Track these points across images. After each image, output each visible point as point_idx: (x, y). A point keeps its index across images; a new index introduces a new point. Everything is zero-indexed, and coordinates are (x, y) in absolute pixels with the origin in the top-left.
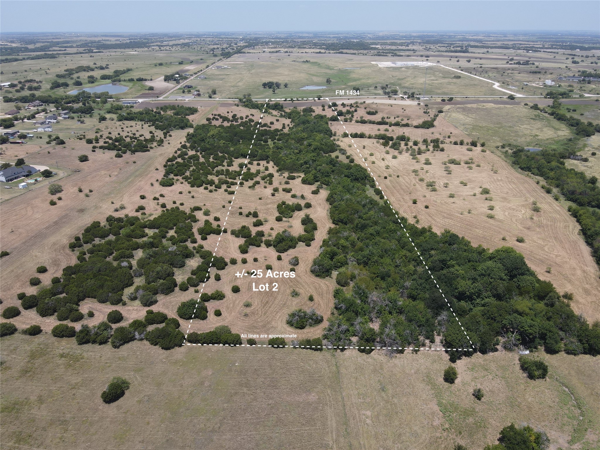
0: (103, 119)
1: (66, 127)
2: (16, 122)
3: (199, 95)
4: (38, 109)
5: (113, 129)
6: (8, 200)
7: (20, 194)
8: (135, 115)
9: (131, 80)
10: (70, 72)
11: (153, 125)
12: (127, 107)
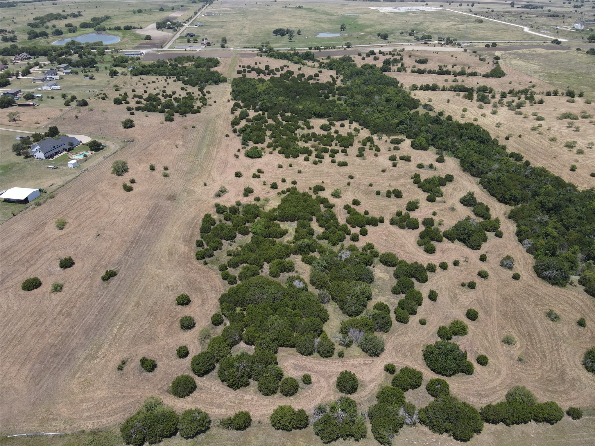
0: (114, 74)
1: (74, 84)
2: (10, 79)
3: (208, 44)
4: (28, 63)
5: (134, 85)
6: (63, 186)
7: (74, 176)
8: (151, 69)
9: (118, 29)
10: (41, 21)
11: (178, 80)
12: (132, 59)
